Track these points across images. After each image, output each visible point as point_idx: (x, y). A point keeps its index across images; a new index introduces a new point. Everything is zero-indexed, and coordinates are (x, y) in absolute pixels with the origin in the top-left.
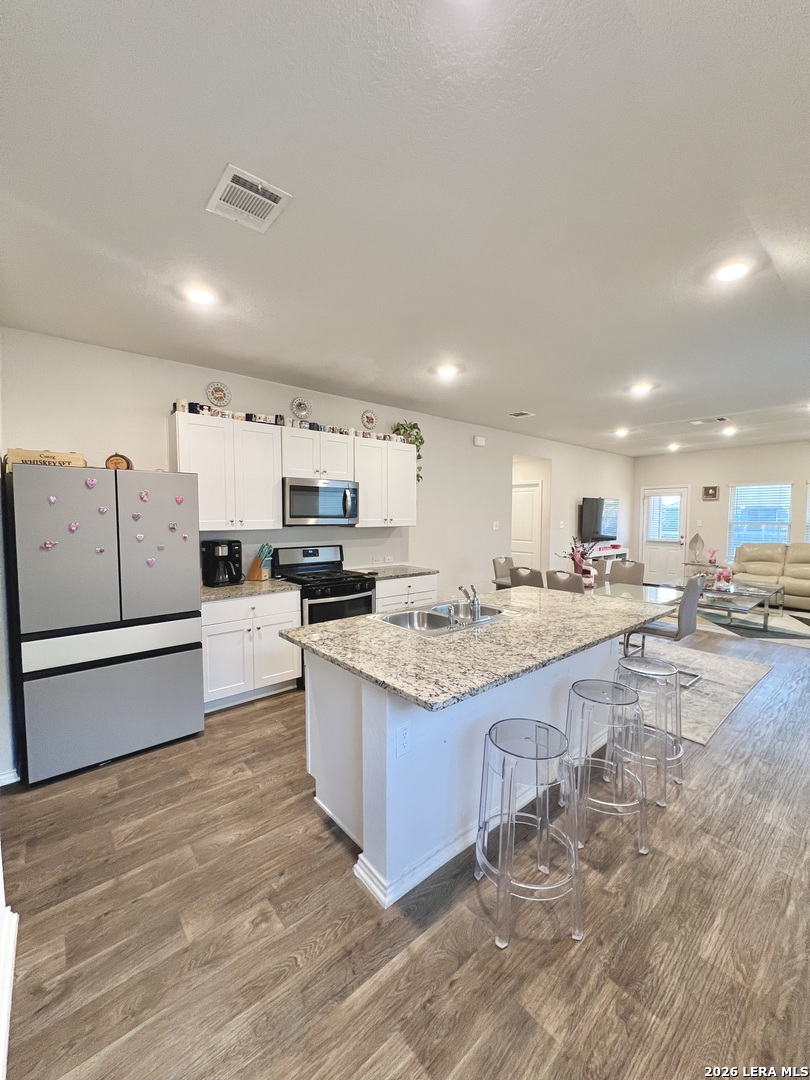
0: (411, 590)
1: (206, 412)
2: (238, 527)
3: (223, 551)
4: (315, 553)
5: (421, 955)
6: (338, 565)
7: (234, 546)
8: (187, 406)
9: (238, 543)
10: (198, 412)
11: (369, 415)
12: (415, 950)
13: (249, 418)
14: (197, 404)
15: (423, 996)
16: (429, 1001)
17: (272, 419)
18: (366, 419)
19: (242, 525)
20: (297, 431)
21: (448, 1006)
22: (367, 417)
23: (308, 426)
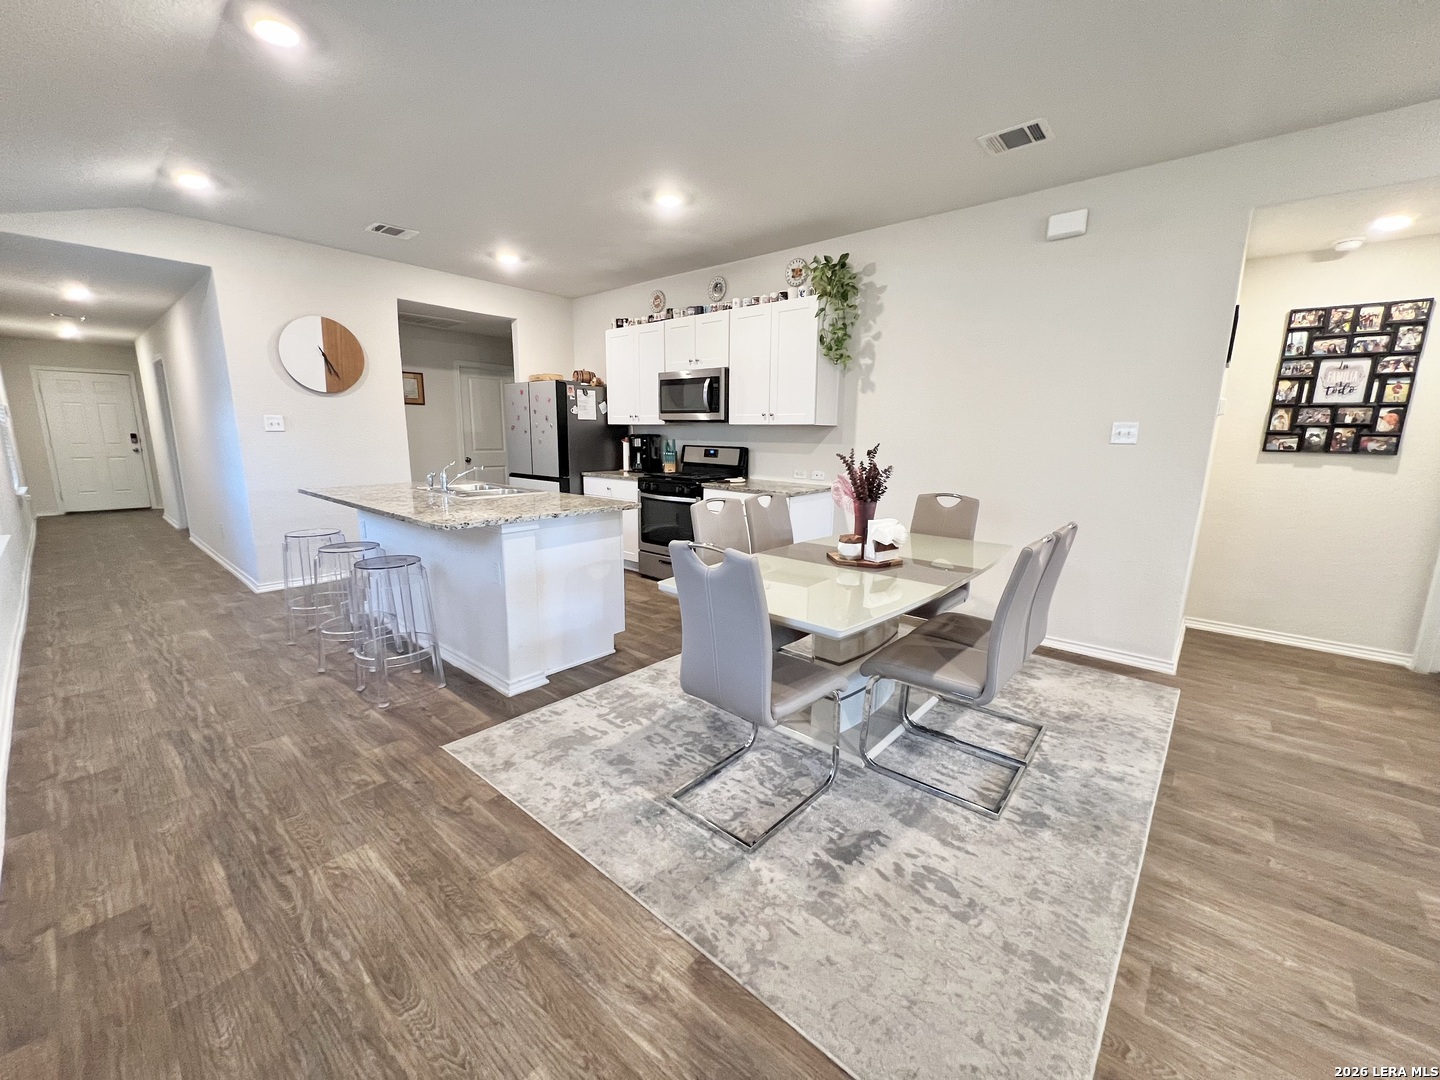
1: (625, 324)
2: (637, 423)
3: (638, 443)
4: (715, 455)
8: (614, 324)
10: (622, 326)
11: (795, 266)
13: (650, 320)
14: (620, 319)
18: (791, 274)
20: (683, 321)
22: (793, 270)
23: (692, 311)
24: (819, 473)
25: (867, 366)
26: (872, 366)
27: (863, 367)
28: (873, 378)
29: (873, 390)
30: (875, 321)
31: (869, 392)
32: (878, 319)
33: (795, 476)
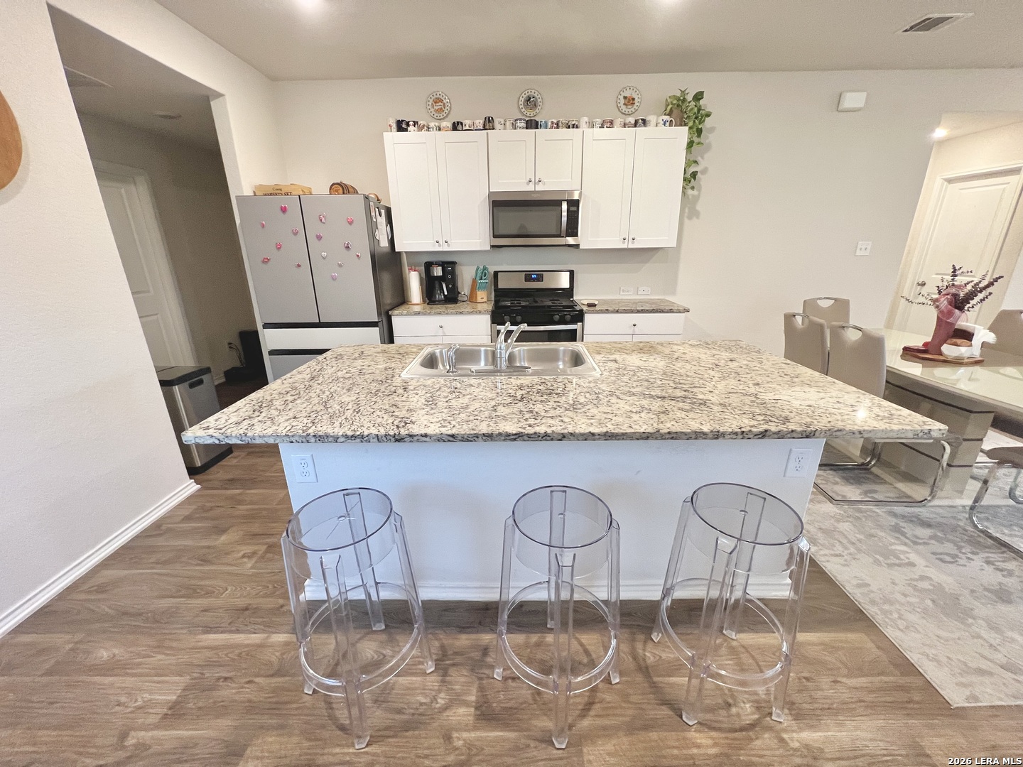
0: (637, 330)
1: (411, 128)
2: (446, 248)
3: (438, 272)
4: (540, 278)
5: (269, 646)
6: (569, 292)
7: (450, 267)
8: (394, 126)
9: (453, 264)
10: (406, 130)
11: (627, 94)
12: (271, 640)
13: (455, 127)
14: (403, 121)
15: (228, 671)
16: (226, 679)
17: (479, 123)
18: (622, 101)
19: (449, 246)
20: (510, 134)
21: (226, 692)
22: (625, 98)
23: (523, 124)
24: (644, 288)
25: (693, 196)
26: (699, 195)
27: (690, 197)
28: (699, 207)
29: (698, 218)
30: (703, 158)
31: (695, 219)
32: (706, 156)
33: (622, 293)
